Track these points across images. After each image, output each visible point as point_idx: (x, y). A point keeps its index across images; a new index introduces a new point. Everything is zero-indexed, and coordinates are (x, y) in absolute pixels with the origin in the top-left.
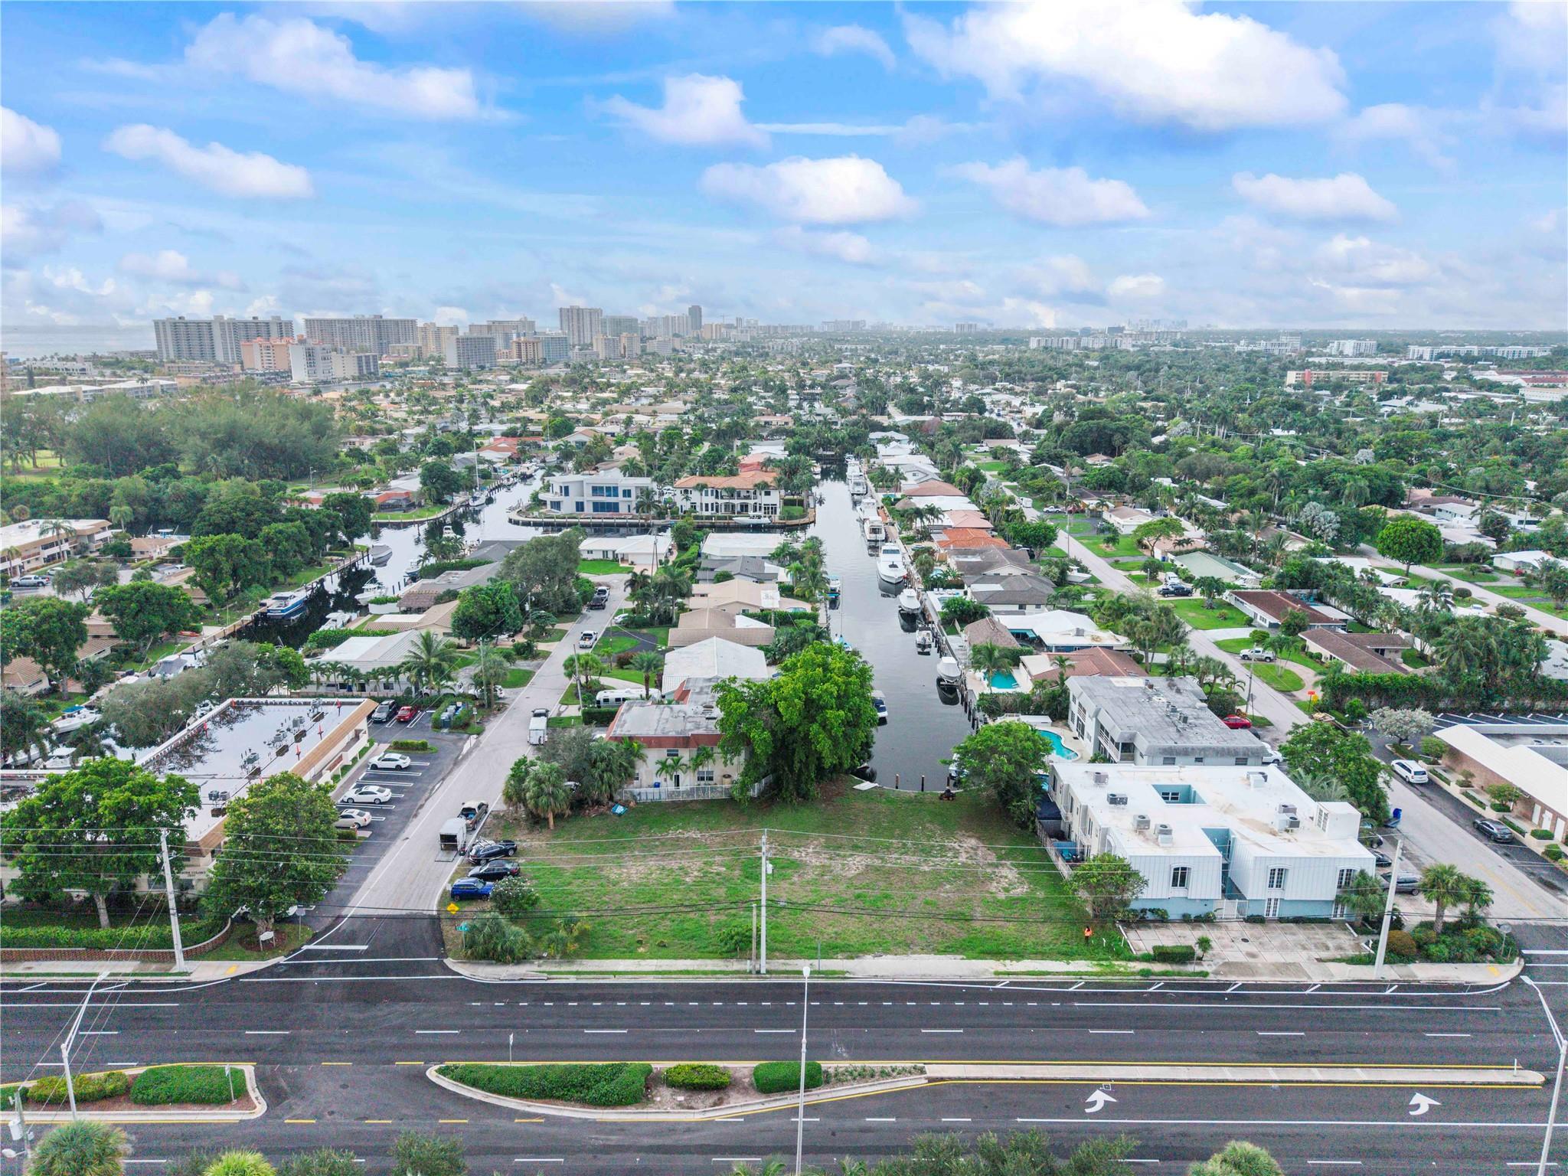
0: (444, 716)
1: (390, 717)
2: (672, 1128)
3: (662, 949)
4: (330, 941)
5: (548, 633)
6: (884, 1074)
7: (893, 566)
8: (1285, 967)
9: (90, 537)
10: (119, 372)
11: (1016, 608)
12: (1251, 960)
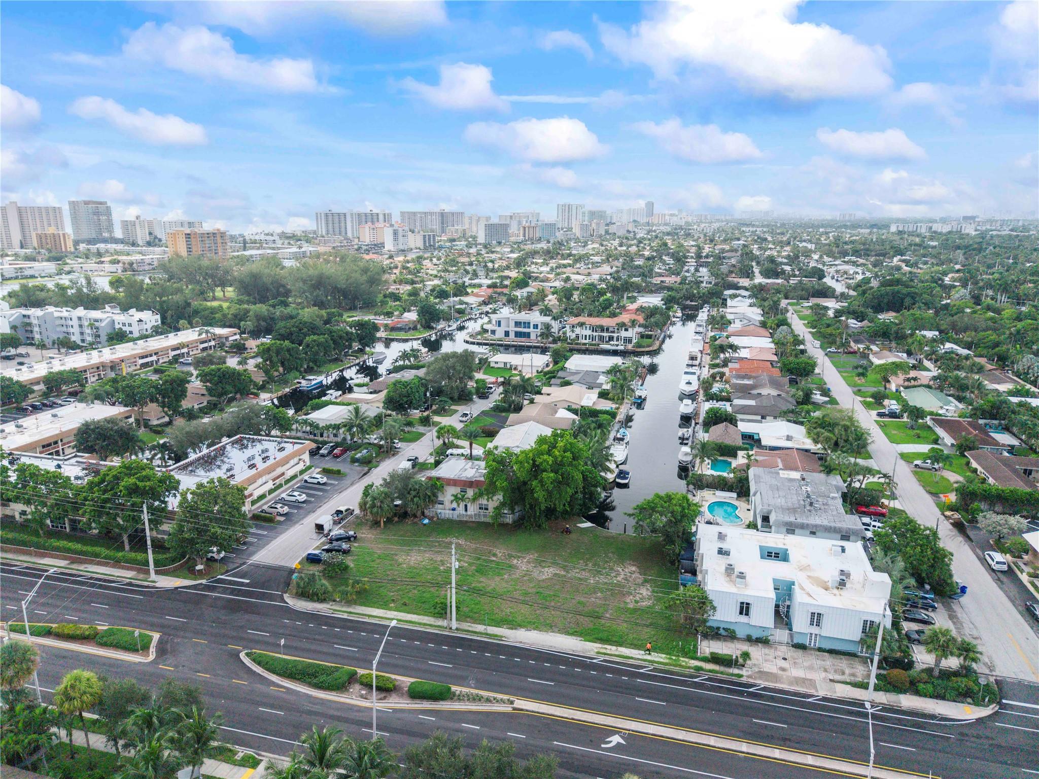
0: (358, 455)
1: (330, 453)
2: (351, 708)
3: (404, 607)
4: (233, 575)
5: (445, 410)
6: (488, 700)
7: (689, 383)
8: (803, 681)
9: (227, 338)
10: (292, 242)
11: (759, 418)
12: (780, 672)
